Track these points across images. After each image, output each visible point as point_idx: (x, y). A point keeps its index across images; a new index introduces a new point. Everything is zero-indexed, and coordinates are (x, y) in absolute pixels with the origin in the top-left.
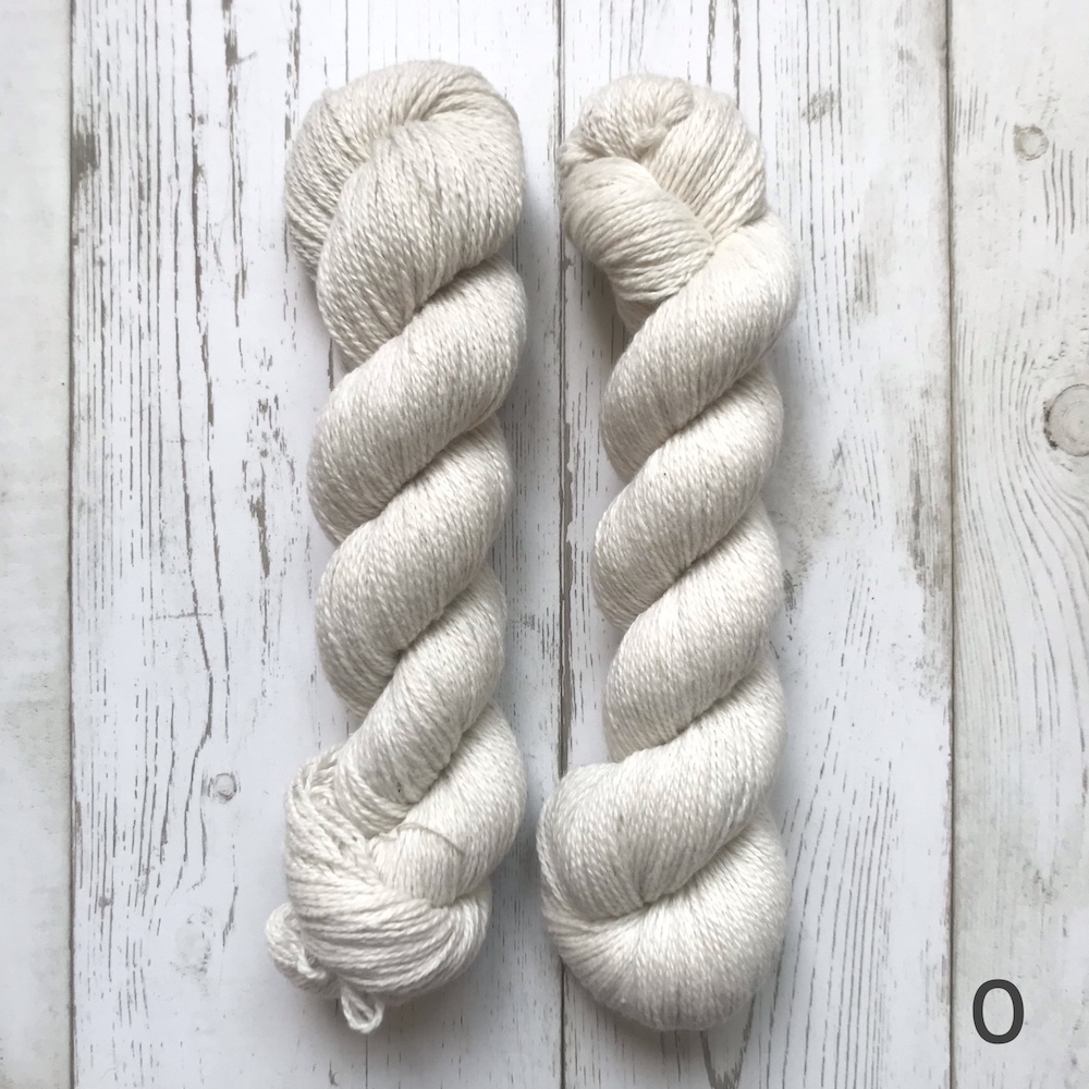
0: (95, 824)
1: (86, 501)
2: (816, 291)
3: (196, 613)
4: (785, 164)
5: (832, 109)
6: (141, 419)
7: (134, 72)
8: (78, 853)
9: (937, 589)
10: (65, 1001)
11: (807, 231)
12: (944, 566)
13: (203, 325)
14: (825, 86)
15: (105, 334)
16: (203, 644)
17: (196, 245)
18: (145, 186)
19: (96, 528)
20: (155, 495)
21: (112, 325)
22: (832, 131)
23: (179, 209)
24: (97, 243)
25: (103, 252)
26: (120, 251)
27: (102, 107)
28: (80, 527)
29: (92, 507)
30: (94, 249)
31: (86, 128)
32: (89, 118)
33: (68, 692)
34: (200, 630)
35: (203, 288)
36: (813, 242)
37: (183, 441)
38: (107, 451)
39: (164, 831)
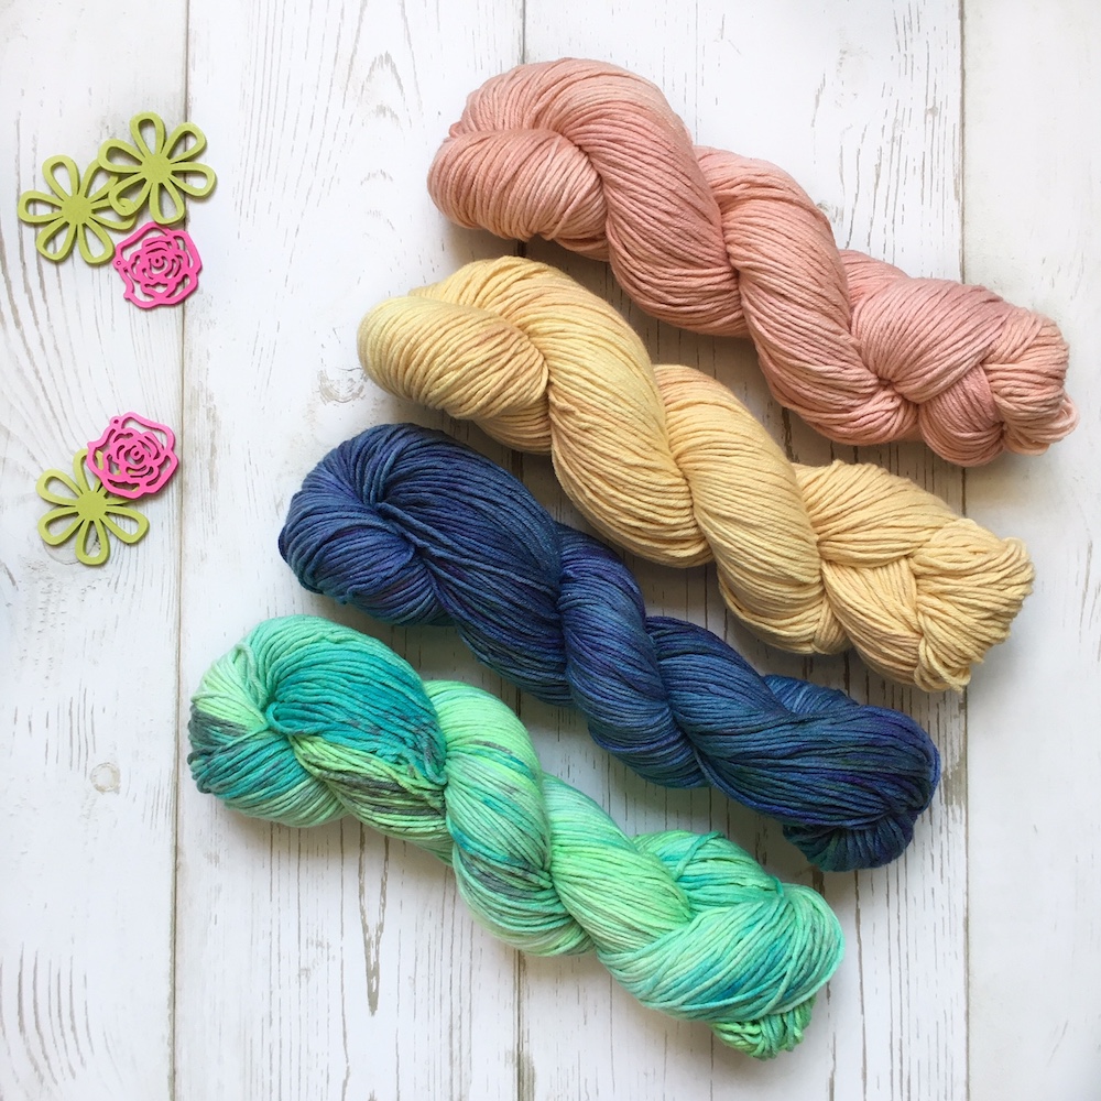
0: (941, 183)
8: (957, 154)
9: (196, 388)
10: (968, 22)
12: (190, 408)
31: (953, 811)
39: (878, 176)
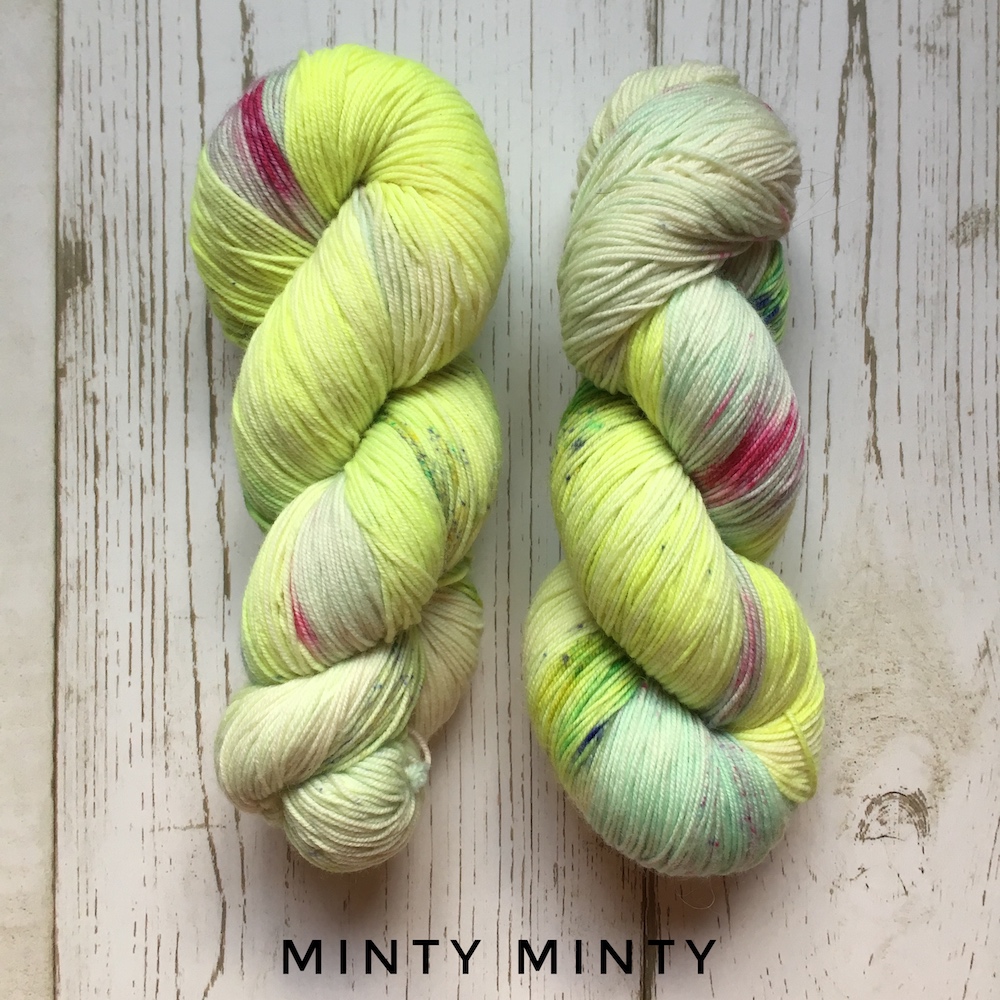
1: (74, 687)
2: (961, 454)
3: (206, 824)
4: (927, 297)
5: (987, 230)
6: (143, 591)
7: (135, 164)
11: (951, 379)
13: (219, 479)
14: (980, 201)
15: (98, 486)
16: (215, 861)
17: (210, 381)
18: (148, 307)
19: (87, 721)
20: (158, 681)
21: (108, 475)
22: (986, 256)
23: (190, 336)
24: (89, 375)
25: (97, 386)
26: (118, 386)
27: (95, 208)
28: (67, 719)
29: (82, 696)
30: (85, 382)
32: (79, 221)
33: (51, 917)
34: (211, 845)
35: (218, 433)
36: (959, 394)
37: (193, 617)
38: (101, 628)
